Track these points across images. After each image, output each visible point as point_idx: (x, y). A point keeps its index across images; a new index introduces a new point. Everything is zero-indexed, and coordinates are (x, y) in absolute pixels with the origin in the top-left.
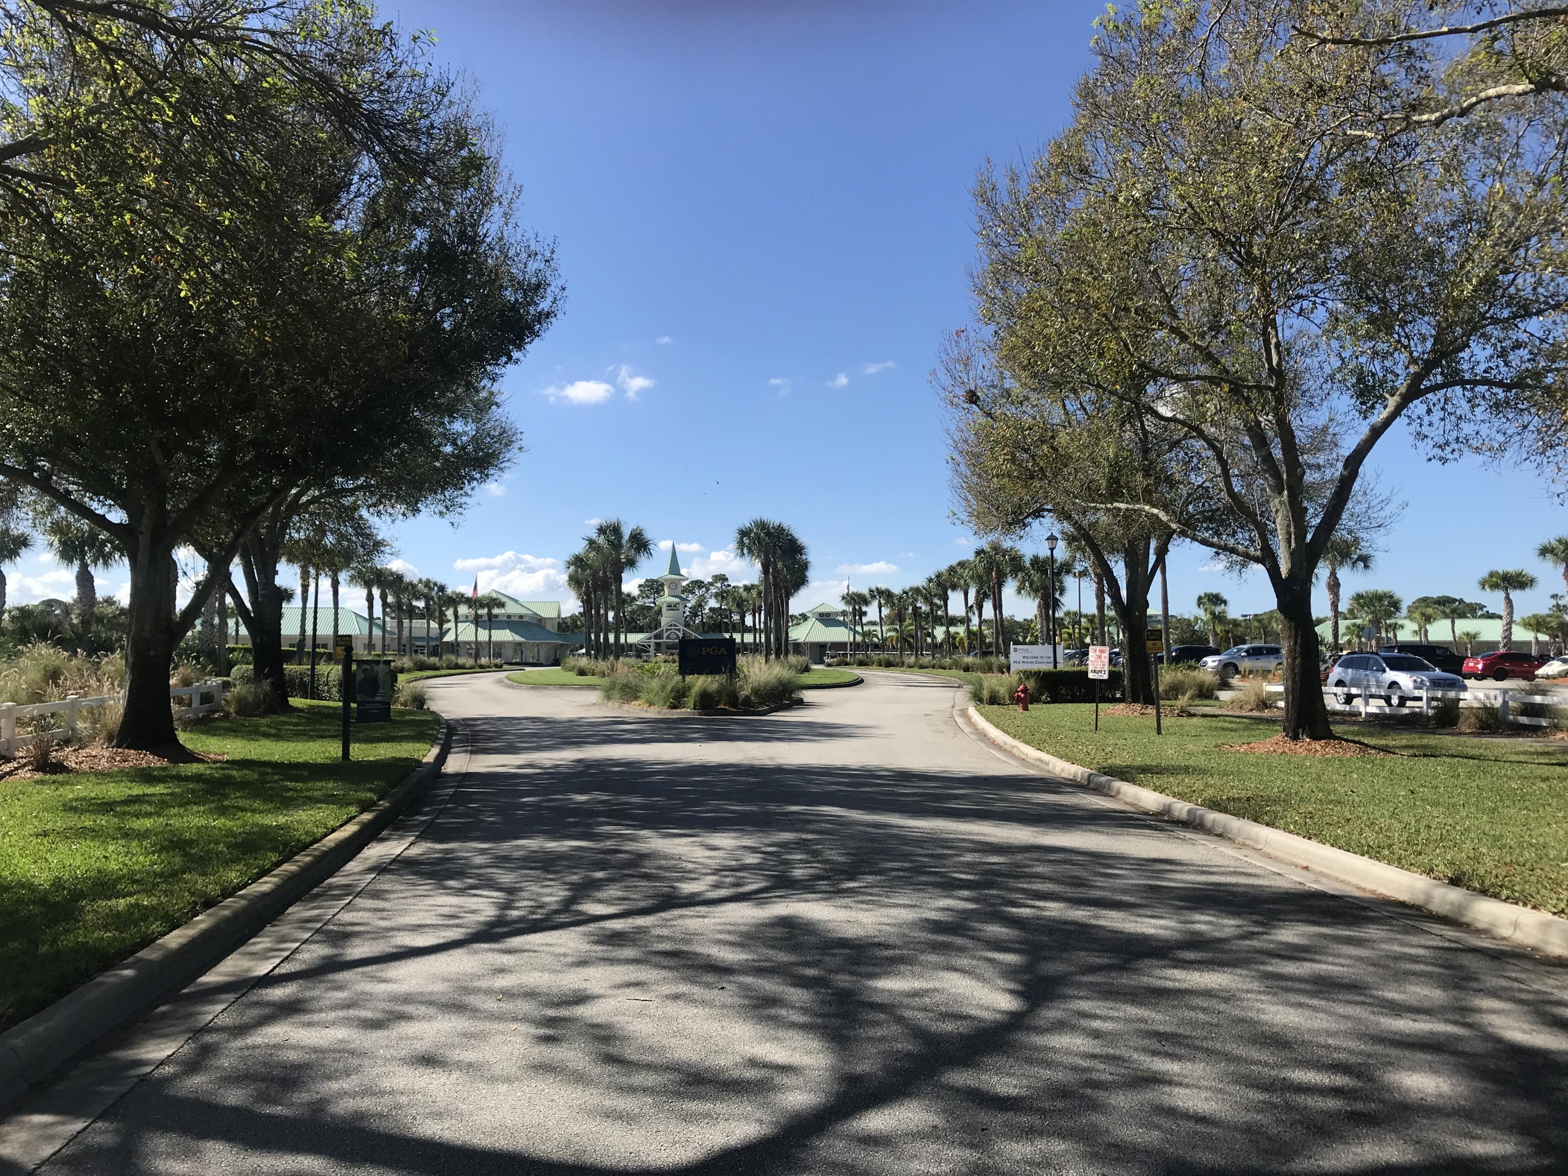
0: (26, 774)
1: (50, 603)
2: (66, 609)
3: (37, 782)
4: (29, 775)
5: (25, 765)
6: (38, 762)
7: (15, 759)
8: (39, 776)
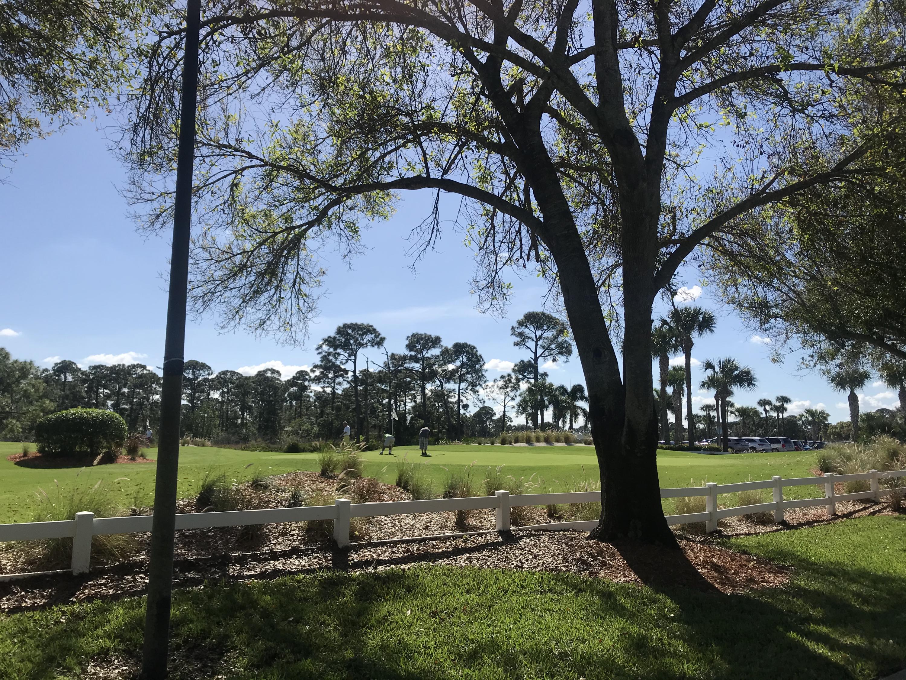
0: (888, 512)
1: (883, 411)
2: (893, 414)
3: (896, 518)
4: (890, 513)
5: (887, 507)
6: (895, 506)
7: (880, 503)
8: (896, 514)
